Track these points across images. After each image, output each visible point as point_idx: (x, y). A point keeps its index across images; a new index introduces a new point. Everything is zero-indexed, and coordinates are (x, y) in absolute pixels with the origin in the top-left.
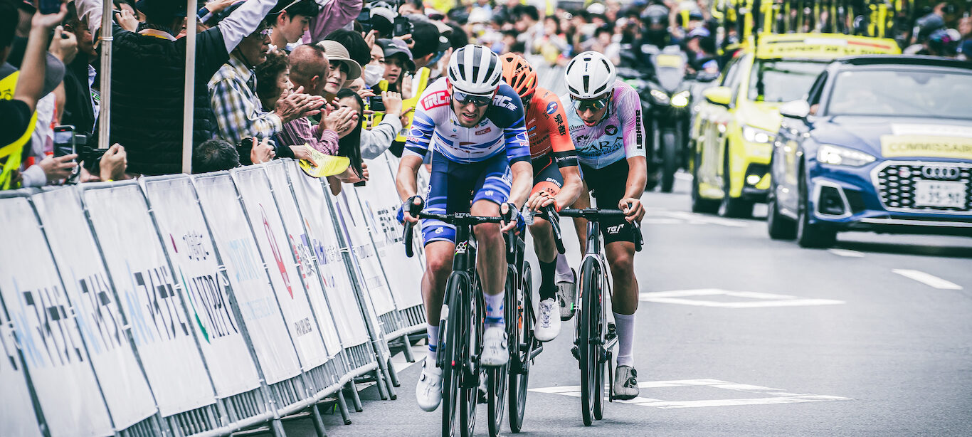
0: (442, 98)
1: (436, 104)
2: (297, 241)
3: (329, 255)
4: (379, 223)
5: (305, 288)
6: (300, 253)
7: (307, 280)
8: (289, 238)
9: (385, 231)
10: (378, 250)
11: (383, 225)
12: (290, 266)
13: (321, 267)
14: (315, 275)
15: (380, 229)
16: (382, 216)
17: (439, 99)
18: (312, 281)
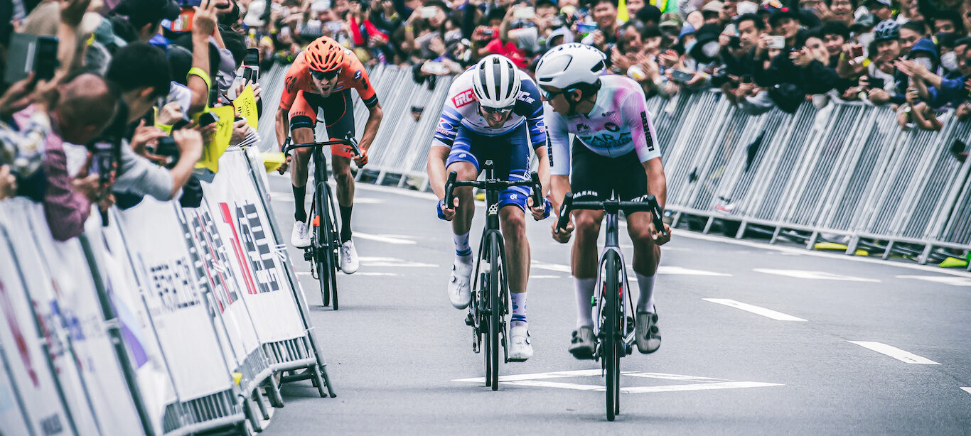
0: (470, 96)
1: (465, 102)
2: (44, 309)
3: (87, 329)
4: (153, 283)
5: (55, 372)
6: (48, 326)
7: (58, 362)
8: (32, 304)
9: (161, 294)
10: (155, 319)
11: (158, 286)
12: (34, 343)
13: (78, 346)
14: (68, 356)
15: (156, 291)
16: (158, 273)
17: (467, 97)
18: (65, 363)
